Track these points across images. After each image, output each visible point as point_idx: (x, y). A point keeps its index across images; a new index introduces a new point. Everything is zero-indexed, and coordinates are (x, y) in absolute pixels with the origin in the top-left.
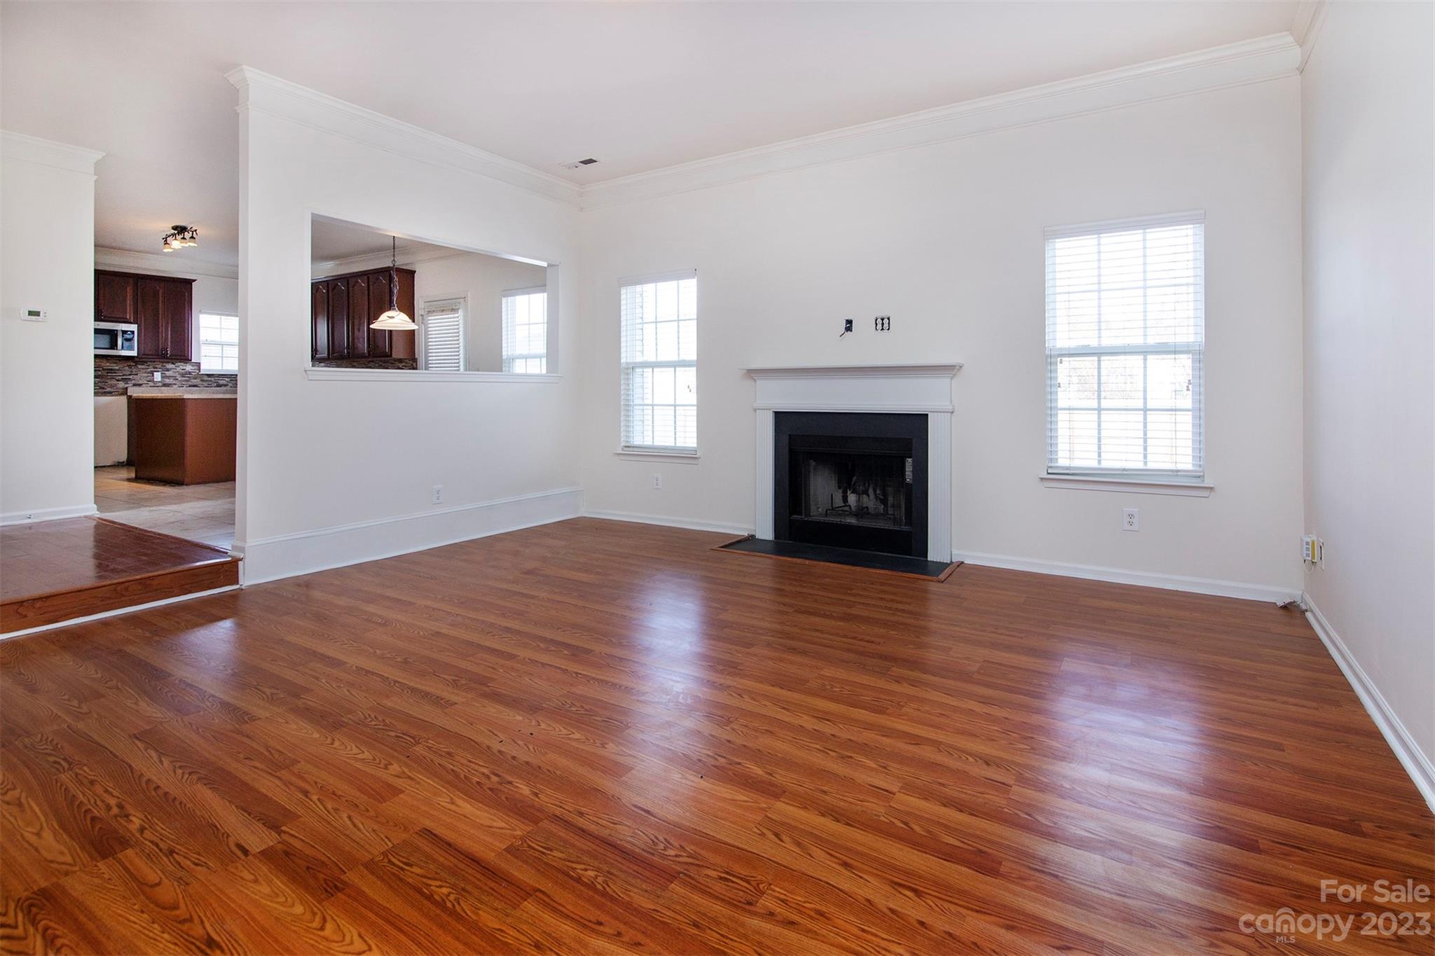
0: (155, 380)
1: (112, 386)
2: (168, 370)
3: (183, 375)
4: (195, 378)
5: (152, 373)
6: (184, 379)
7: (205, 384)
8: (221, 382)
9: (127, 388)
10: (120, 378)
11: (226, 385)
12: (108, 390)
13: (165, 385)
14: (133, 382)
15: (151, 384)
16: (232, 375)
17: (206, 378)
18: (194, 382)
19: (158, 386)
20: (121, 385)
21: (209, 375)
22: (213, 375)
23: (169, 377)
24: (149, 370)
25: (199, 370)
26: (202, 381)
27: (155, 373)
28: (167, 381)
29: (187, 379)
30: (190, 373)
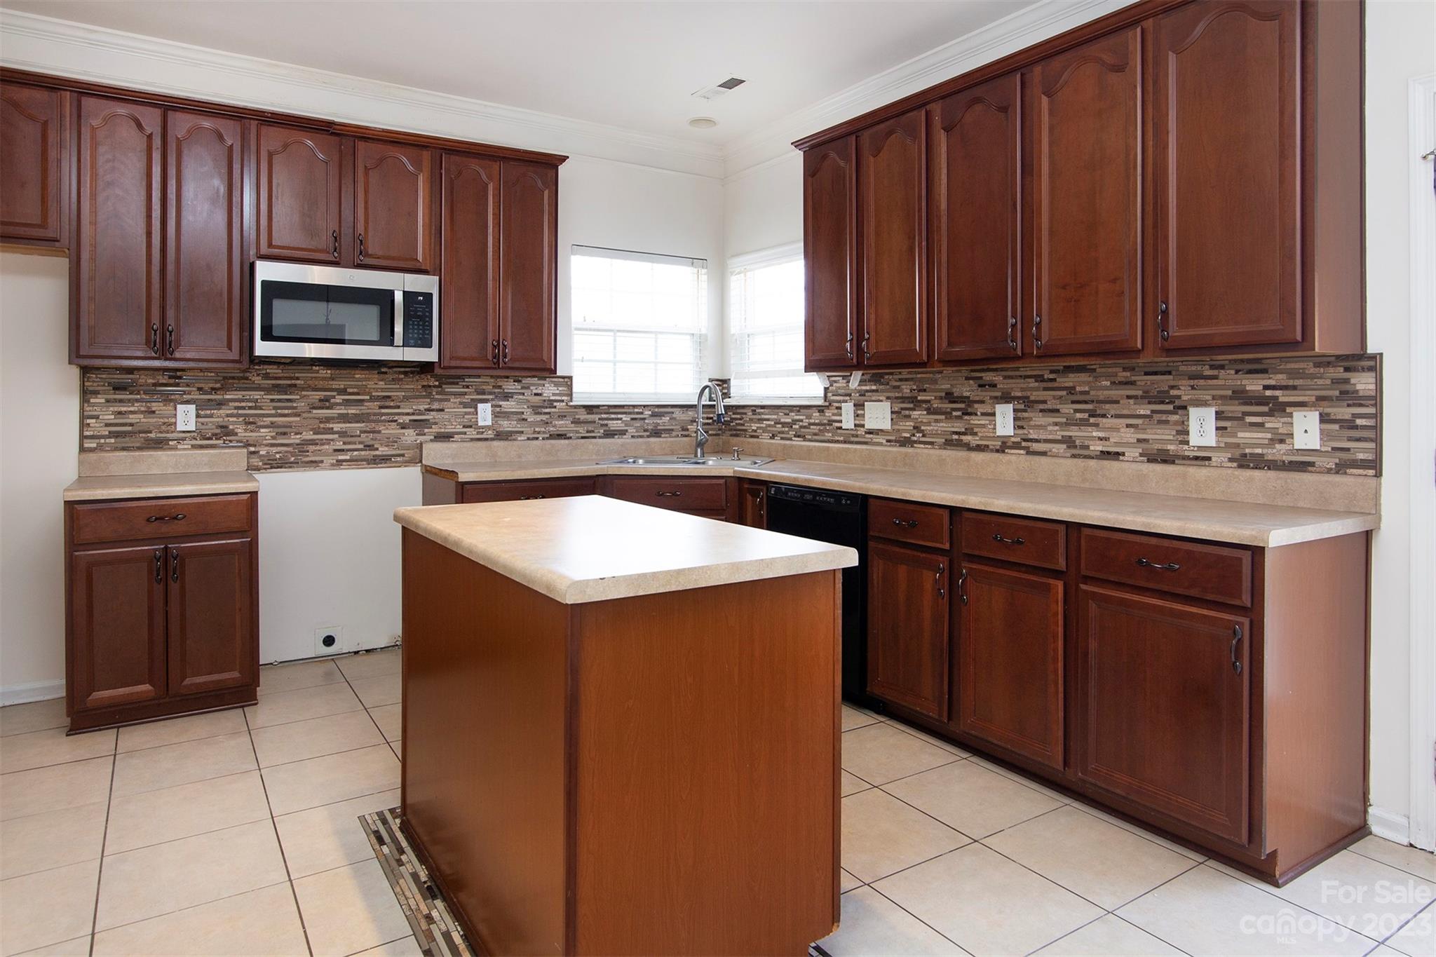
0: (481, 423)
1: (391, 442)
2: (507, 397)
3: (536, 410)
4: (562, 417)
5: (474, 404)
6: (539, 418)
7: (582, 430)
8: (615, 425)
9: (420, 446)
10: (407, 419)
11: (623, 433)
12: (383, 450)
13: (501, 436)
14: (435, 429)
15: (472, 433)
16: (634, 406)
17: (583, 416)
18: (562, 425)
19: (486, 439)
20: (410, 436)
21: (590, 409)
22: (598, 407)
23: (506, 415)
24: (467, 399)
25: (571, 395)
26: (576, 422)
27: (480, 406)
28: (506, 425)
29: (544, 417)
30: (551, 403)
